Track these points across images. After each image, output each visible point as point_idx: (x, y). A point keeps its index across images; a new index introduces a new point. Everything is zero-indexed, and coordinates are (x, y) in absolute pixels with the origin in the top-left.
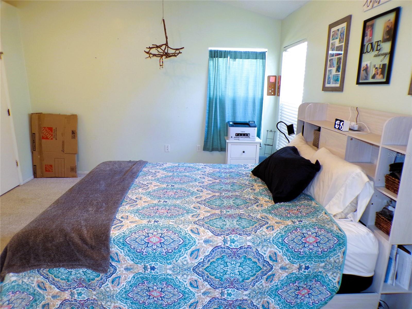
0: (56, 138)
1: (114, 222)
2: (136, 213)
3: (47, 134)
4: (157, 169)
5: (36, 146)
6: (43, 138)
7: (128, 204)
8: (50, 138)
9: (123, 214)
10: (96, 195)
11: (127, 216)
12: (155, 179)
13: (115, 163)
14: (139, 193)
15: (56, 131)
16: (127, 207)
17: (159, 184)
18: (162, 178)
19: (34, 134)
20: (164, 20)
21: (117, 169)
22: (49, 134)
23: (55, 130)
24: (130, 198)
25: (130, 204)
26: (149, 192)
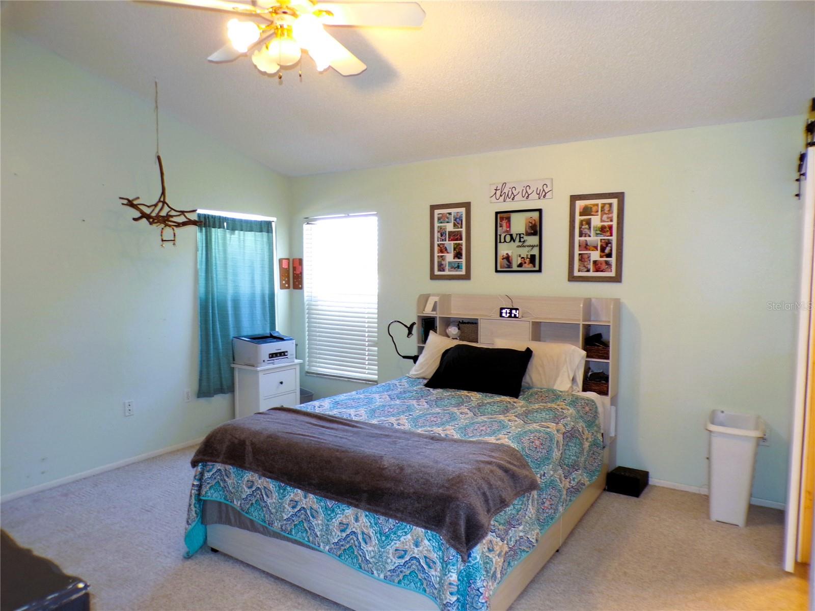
20: (159, 158)
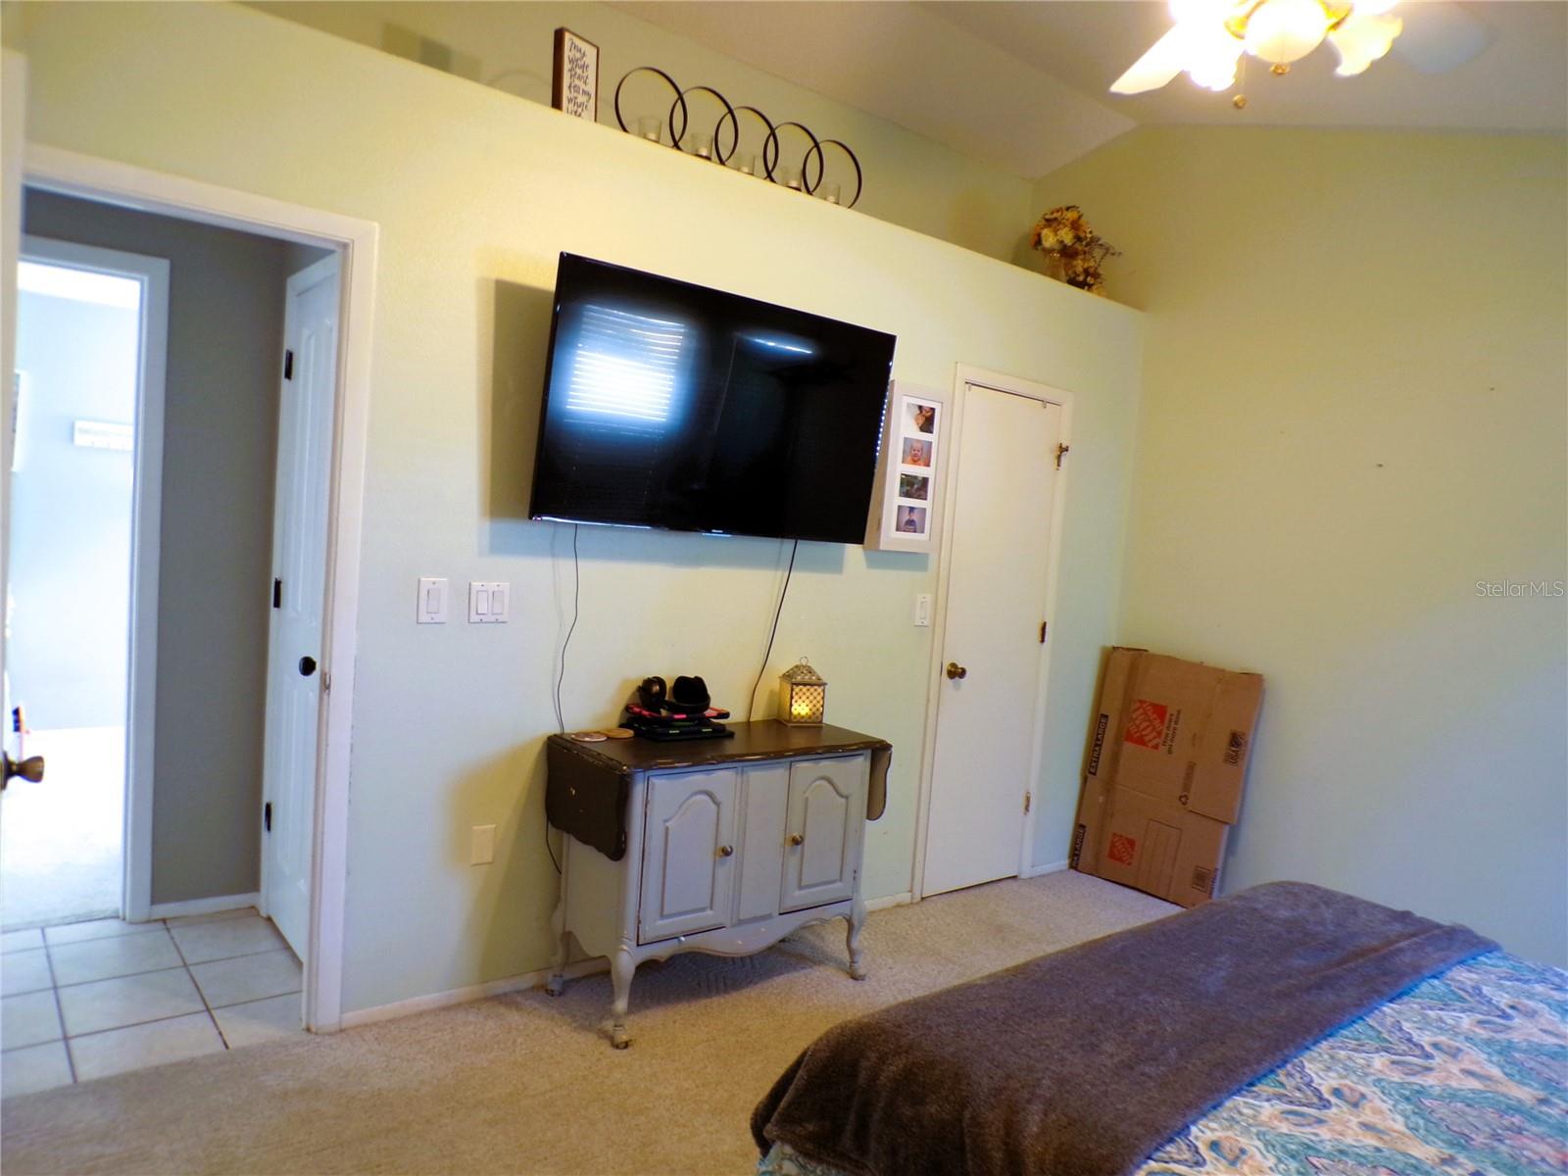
0: (1170, 748)
1: (1168, 1148)
2: (1293, 1157)
3: (1145, 724)
4: (1531, 996)
5: (1101, 758)
6: (1129, 738)
7: (1280, 1097)
8: (1150, 744)
9: (1230, 1133)
10: (1166, 1003)
11: (1243, 1151)
12: (1489, 1042)
13: (1328, 898)
14: (1366, 1075)
15: (1176, 723)
16: (1268, 1110)
17: (1496, 1072)
18: (1536, 1050)
19: (1106, 717)
21: (1320, 928)
22: (1150, 729)
23: (1174, 718)
24: (1307, 1079)
25: (1291, 1103)
26: (1422, 1092)
